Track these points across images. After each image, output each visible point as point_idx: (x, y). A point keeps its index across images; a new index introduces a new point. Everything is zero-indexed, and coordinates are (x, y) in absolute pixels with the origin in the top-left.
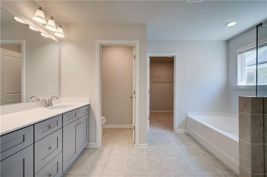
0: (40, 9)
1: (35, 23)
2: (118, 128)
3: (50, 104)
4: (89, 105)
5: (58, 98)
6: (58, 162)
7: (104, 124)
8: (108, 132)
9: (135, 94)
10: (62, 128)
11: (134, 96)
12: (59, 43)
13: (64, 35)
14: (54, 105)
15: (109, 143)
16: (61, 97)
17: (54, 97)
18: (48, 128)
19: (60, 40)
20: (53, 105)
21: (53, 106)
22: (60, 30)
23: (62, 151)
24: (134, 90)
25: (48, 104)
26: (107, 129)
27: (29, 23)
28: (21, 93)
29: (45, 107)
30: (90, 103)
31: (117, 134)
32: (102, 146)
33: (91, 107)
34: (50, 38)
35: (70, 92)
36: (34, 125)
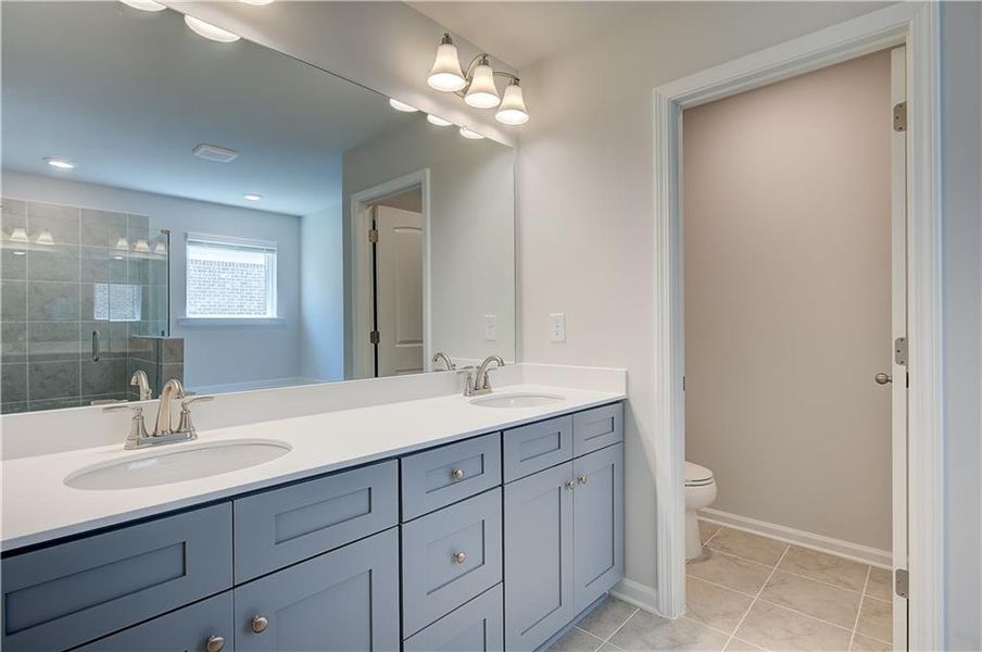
0: (447, 40)
1: (438, 97)
2: (793, 548)
3: (482, 383)
4: (622, 403)
5: (503, 365)
6: (485, 620)
7: (710, 506)
8: (728, 550)
9: (903, 361)
10: (502, 485)
11: (898, 372)
12: (514, 151)
13: (528, 110)
14: (497, 390)
15: (726, 615)
16: (522, 361)
17: (491, 359)
18: (447, 480)
19: (518, 138)
20: (493, 390)
21: (491, 392)
22: (514, 96)
23: (503, 581)
24: (897, 333)
25: (477, 385)
26: (729, 533)
27: (424, 105)
28: (421, 342)
29: (465, 395)
30: (627, 392)
31: (783, 582)
32: (686, 615)
33: (631, 413)
34: (487, 139)
35: (553, 342)
36: (399, 458)
